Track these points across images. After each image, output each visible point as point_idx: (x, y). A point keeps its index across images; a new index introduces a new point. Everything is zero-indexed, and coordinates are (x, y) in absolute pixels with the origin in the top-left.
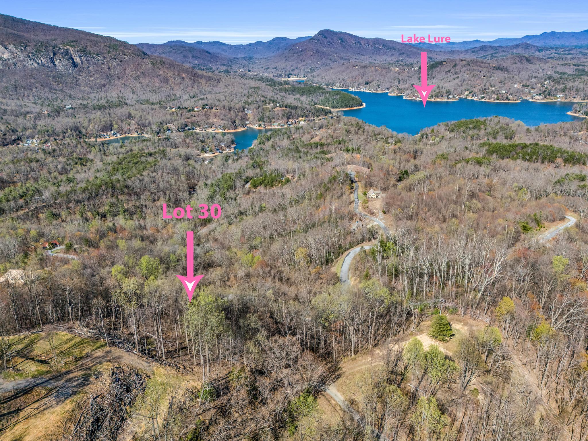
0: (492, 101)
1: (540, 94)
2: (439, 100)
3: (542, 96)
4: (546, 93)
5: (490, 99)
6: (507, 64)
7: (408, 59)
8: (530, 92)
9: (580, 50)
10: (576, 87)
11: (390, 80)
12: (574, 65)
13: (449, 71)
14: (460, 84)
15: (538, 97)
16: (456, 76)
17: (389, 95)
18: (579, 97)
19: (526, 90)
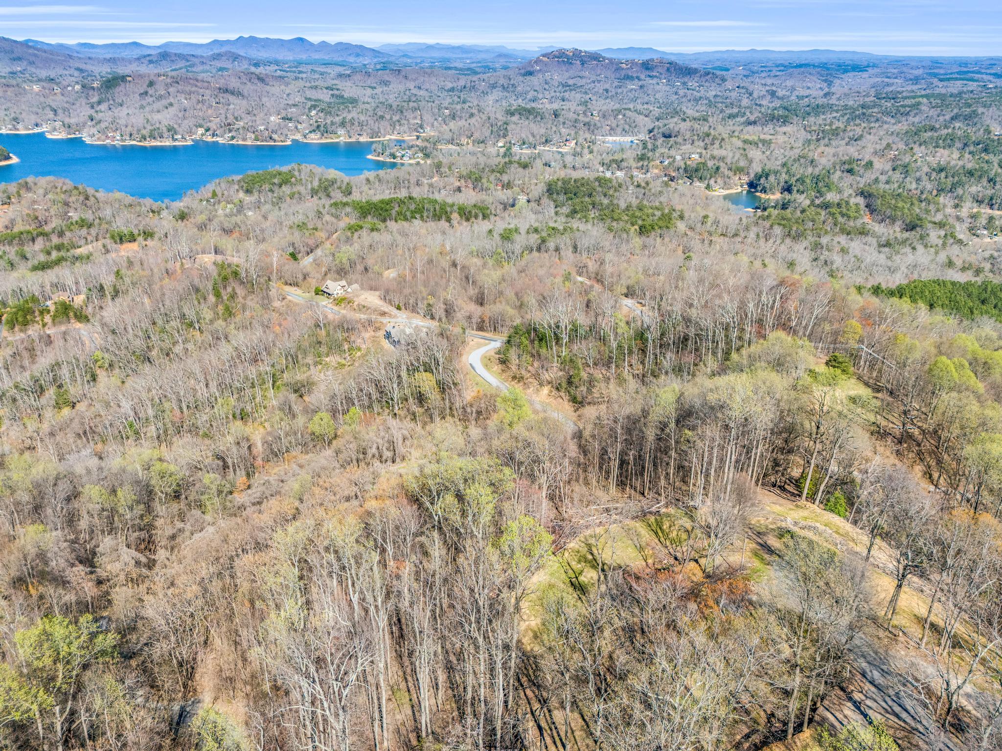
0: (249, 143)
1: (314, 131)
2: (159, 144)
3: (319, 135)
4: (322, 129)
5: (244, 139)
6: (234, 83)
7: (34, 70)
8: (296, 127)
9: (310, 67)
10: (357, 121)
11: (35, 109)
12: (327, 88)
13: (146, 93)
14: (181, 115)
15: (312, 136)
16: (165, 102)
17: (49, 136)
18: (365, 134)
19: (290, 125)
